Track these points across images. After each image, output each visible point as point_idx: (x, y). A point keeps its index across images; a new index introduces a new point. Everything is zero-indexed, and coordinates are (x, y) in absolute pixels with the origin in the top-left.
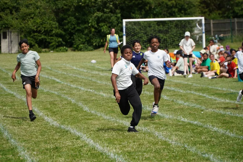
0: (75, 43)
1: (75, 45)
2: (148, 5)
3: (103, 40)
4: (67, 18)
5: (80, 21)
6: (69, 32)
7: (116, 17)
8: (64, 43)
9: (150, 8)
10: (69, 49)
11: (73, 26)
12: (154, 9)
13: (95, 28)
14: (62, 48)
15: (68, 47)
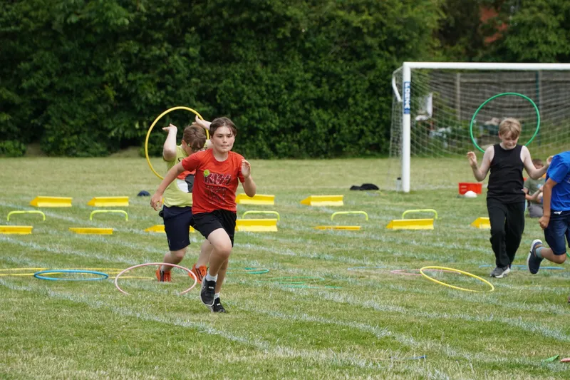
0: (50, 132)
1: (51, 135)
2: (289, 25)
3: (141, 124)
4: (27, 53)
5: (70, 65)
6: (35, 97)
7: (187, 55)
8: (16, 129)
9: (295, 32)
10: (30, 149)
11: (48, 81)
12: (307, 35)
13: (119, 89)
14: (8, 144)
15: (26, 143)
